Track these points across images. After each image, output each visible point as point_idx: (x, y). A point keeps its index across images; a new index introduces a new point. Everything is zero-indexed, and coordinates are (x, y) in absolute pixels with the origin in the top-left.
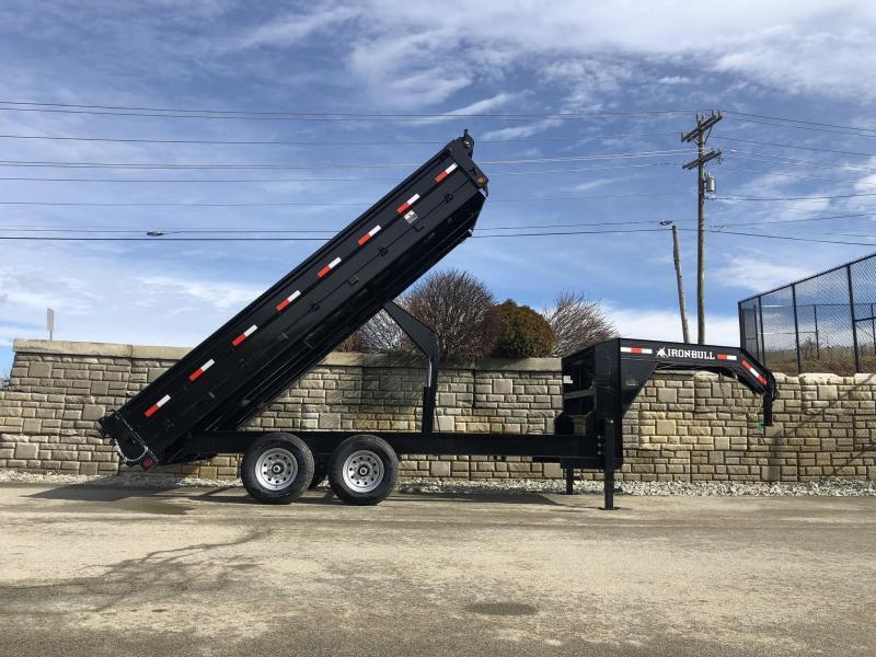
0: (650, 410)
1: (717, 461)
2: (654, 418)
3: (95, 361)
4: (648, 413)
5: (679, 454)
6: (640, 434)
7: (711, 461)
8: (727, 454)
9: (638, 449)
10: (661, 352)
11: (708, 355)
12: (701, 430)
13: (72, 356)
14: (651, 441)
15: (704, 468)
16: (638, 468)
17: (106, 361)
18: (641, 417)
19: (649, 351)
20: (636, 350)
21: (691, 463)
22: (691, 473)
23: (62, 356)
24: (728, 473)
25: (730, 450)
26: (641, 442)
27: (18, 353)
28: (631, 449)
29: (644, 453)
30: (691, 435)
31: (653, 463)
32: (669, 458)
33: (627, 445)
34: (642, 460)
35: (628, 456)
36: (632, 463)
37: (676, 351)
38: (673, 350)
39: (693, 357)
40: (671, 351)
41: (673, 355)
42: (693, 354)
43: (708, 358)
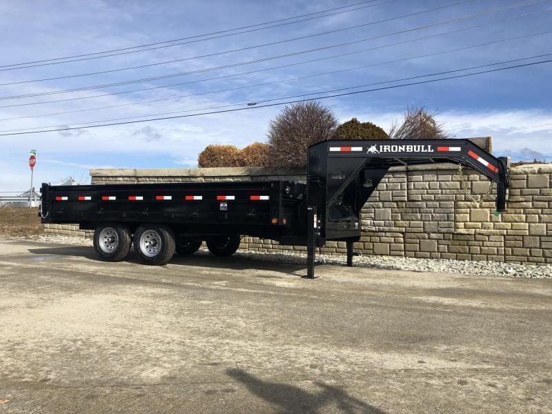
0: (465, 201)
1: (531, 245)
2: (469, 207)
4: (462, 203)
5: (492, 238)
6: (455, 221)
7: (526, 245)
8: (543, 239)
9: (453, 234)
10: (373, 149)
11: (426, 148)
12: (515, 217)
13: (112, 177)
14: (465, 227)
15: (518, 251)
16: (453, 248)
17: (126, 179)
18: (456, 207)
19: (360, 149)
20: (346, 149)
21: (505, 246)
22: (505, 255)
23: (108, 177)
24: (544, 256)
25: (547, 236)
26: (456, 227)
27: (93, 177)
28: (447, 233)
29: (459, 237)
30: (505, 222)
31: (468, 245)
32: (483, 241)
33: (443, 230)
34: (458, 243)
35: (444, 239)
36: (448, 245)
37: (389, 146)
38: (385, 146)
39: (408, 151)
40: (383, 147)
41: (385, 151)
42: (408, 148)
43: (426, 151)
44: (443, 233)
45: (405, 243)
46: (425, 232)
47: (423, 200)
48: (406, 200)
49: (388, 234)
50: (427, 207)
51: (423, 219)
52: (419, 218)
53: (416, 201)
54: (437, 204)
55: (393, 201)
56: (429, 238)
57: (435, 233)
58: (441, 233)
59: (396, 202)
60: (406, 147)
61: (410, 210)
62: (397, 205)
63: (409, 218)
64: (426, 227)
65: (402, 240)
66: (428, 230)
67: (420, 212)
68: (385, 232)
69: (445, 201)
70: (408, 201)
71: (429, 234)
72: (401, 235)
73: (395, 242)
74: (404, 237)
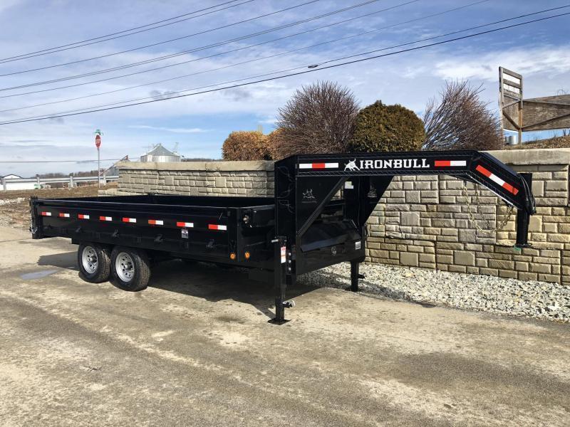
3: (144, 172)
5: (545, 253)
6: (498, 230)
9: (495, 245)
10: (351, 165)
11: (419, 162)
13: (137, 170)
16: (495, 262)
17: (149, 172)
18: (499, 212)
19: (336, 165)
20: (318, 166)
21: (562, 264)
22: (562, 274)
23: (133, 170)
26: (498, 238)
27: (120, 170)
28: (487, 244)
29: (502, 250)
30: (562, 233)
31: (513, 259)
32: (532, 256)
33: (482, 240)
34: (501, 256)
35: (483, 251)
36: (488, 259)
37: (372, 162)
38: (367, 162)
39: (396, 167)
40: (364, 163)
41: (367, 167)
42: (396, 164)
43: (419, 166)
44: (482, 244)
45: (436, 253)
46: (460, 242)
47: (458, 203)
48: (437, 202)
49: (416, 242)
50: (462, 211)
51: (458, 226)
52: (453, 224)
53: (449, 204)
54: (475, 208)
55: (421, 204)
56: (465, 249)
57: (473, 243)
58: (480, 244)
59: (426, 204)
60: (393, 162)
61: (442, 215)
62: (427, 208)
63: (440, 224)
64: (462, 236)
65: (433, 250)
66: (464, 239)
67: (454, 218)
68: (413, 240)
69: (485, 204)
70: (440, 203)
71: (465, 244)
72: (432, 244)
73: (425, 252)
74: (435, 247)
